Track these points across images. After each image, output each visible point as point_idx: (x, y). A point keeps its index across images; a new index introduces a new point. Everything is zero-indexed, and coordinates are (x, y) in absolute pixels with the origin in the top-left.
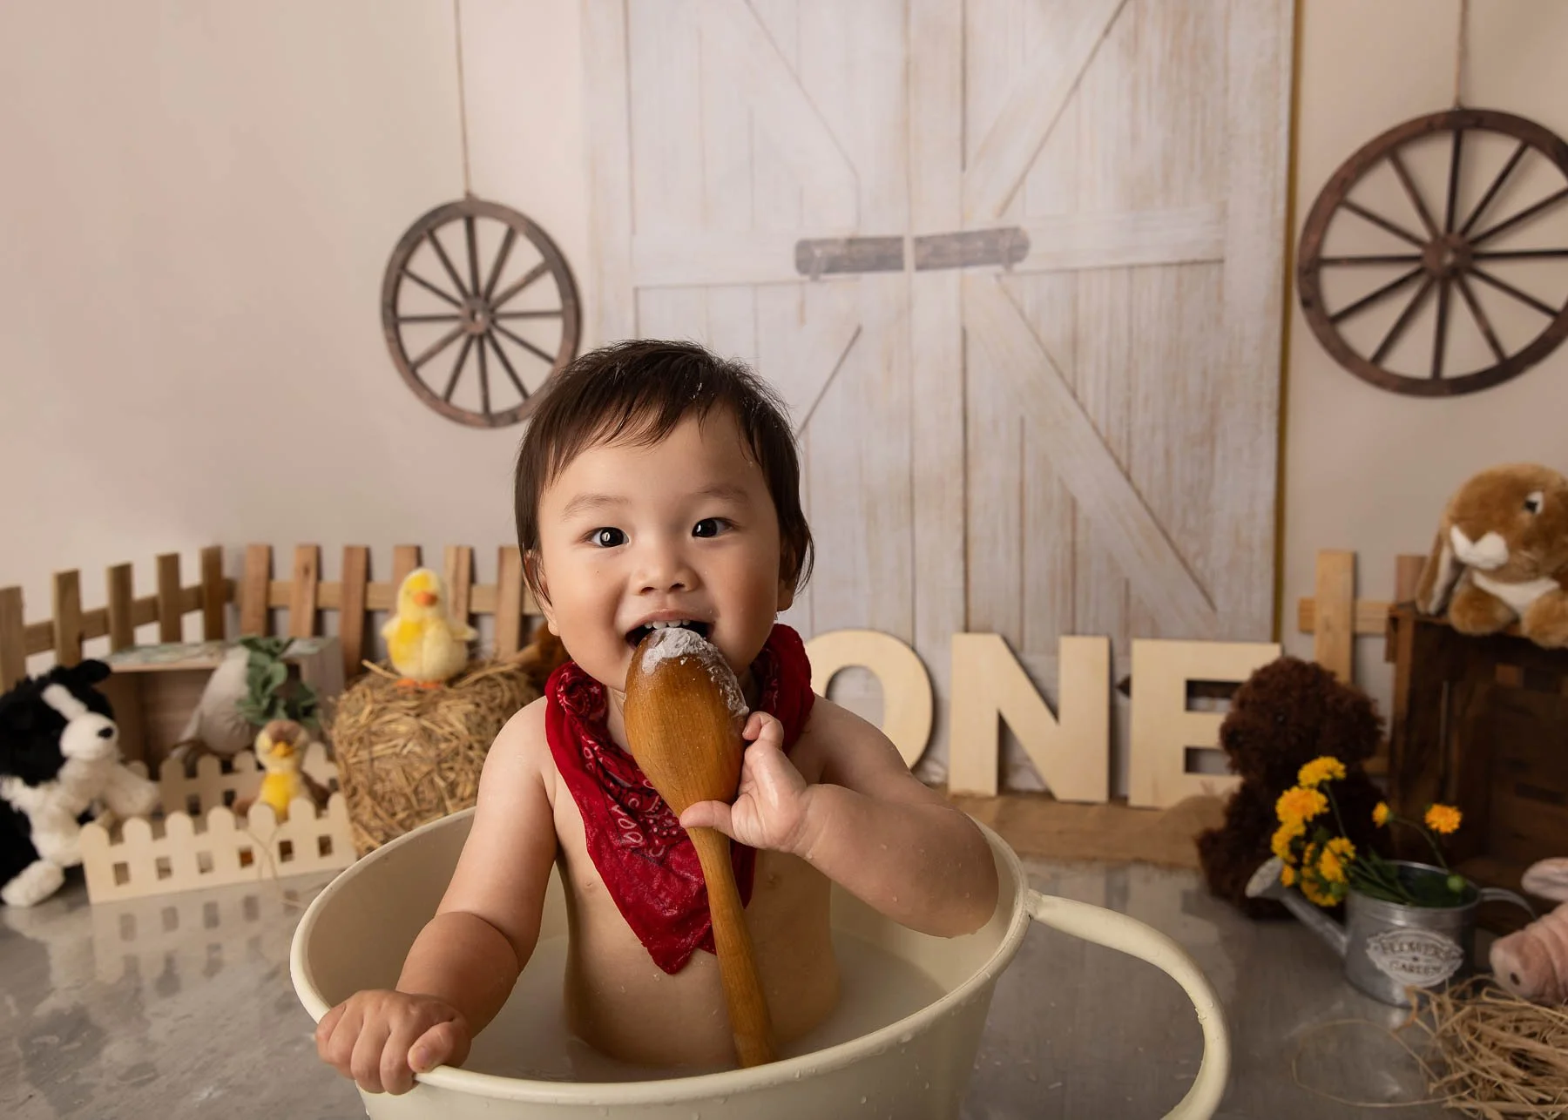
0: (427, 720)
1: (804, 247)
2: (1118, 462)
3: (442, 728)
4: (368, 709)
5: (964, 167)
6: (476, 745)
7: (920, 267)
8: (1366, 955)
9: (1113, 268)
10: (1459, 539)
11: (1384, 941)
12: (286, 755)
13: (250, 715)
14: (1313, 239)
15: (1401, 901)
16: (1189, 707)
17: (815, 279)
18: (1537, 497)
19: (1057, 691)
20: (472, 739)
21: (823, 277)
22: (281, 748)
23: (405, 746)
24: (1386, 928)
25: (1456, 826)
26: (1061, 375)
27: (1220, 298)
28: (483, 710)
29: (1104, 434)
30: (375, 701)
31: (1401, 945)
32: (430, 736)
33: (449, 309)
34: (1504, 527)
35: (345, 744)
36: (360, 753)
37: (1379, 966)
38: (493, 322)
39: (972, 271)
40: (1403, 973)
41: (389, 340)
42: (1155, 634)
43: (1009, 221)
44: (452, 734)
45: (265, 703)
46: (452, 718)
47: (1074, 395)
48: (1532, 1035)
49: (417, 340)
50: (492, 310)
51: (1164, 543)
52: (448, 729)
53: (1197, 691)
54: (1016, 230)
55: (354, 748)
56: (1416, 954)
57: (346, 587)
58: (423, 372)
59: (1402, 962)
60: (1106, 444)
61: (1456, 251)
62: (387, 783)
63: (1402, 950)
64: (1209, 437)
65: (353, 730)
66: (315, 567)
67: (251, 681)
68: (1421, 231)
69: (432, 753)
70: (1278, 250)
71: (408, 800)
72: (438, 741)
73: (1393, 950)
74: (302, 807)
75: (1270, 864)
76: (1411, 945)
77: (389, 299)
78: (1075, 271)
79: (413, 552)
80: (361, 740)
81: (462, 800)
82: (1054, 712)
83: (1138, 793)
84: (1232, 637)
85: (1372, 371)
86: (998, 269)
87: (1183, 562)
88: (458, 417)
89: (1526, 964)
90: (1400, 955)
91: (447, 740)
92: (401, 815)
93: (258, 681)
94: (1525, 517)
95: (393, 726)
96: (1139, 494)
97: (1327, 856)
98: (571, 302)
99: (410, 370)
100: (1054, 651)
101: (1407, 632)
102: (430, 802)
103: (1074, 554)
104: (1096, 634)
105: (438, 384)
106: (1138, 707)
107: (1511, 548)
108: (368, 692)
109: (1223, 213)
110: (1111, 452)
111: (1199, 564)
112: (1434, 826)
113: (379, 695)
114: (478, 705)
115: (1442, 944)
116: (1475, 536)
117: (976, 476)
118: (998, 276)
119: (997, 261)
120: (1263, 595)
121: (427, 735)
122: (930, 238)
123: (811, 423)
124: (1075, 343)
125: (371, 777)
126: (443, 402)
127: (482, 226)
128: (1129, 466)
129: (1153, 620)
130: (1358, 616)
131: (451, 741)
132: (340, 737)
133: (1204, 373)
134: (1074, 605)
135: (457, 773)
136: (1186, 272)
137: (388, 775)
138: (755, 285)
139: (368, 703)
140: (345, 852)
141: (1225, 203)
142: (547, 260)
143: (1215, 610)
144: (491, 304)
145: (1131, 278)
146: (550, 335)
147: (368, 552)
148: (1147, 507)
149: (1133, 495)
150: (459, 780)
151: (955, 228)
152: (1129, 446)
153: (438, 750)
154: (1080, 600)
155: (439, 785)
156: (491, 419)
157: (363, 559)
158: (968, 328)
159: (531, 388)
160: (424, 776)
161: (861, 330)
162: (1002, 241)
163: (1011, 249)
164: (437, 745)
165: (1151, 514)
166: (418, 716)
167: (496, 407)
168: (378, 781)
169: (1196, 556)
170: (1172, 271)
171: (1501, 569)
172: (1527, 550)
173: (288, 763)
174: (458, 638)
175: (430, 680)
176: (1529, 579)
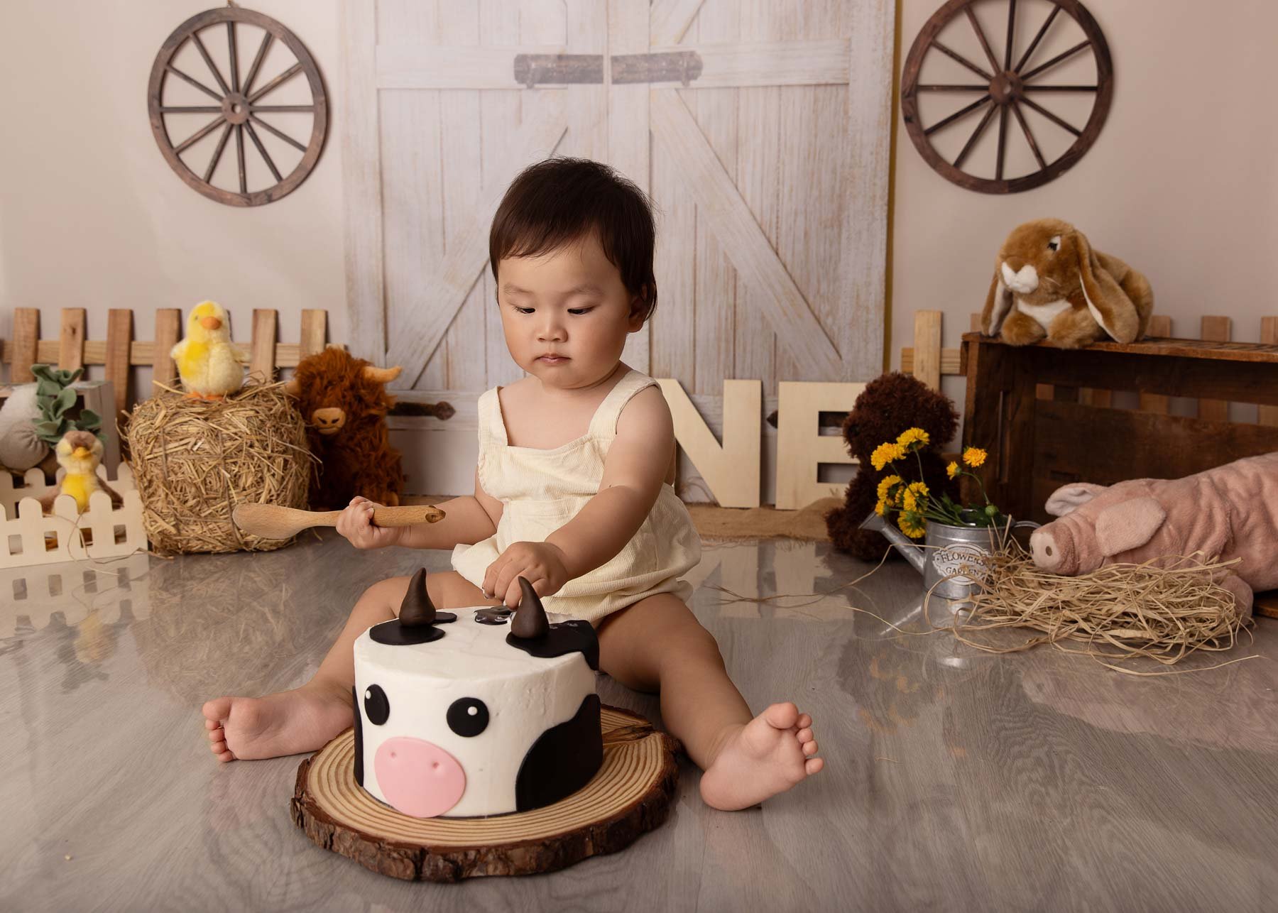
0: (213, 423)
1: (521, 60)
2: (769, 241)
3: (227, 429)
4: (163, 413)
5: (651, 2)
6: (256, 444)
7: (616, 81)
9: (766, 87)
10: (1007, 270)
11: (942, 554)
12: (85, 457)
13: (43, 432)
14: (913, 69)
16: (820, 433)
17: (530, 87)
18: (1057, 240)
19: (722, 424)
20: (254, 438)
21: (537, 86)
22: (80, 451)
23: (195, 444)
25: (983, 462)
26: (726, 171)
27: (846, 112)
28: (262, 416)
29: (759, 218)
30: (167, 408)
31: (953, 555)
32: (217, 436)
33: (215, 103)
34: (1035, 260)
35: (143, 443)
36: (155, 450)
37: (940, 572)
38: (251, 113)
39: (656, 86)
41: (154, 127)
42: (796, 378)
43: (685, 47)
44: (236, 434)
45: (58, 422)
46: (235, 420)
47: (736, 187)
49: (180, 128)
50: (251, 104)
51: (805, 305)
52: (234, 430)
53: (827, 420)
54: (692, 54)
55: (151, 446)
56: (964, 561)
57: (112, 345)
58: (182, 156)
60: (760, 227)
61: (1012, 84)
62: (179, 475)
63: (954, 558)
64: (837, 221)
65: (150, 431)
66: (81, 329)
67: (42, 406)
68: (989, 68)
69: (218, 450)
70: (888, 78)
71: (198, 488)
72: (223, 441)
73: (949, 560)
74: (101, 501)
76: (959, 555)
77: (156, 91)
78: (738, 88)
79: (176, 313)
80: (157, 438)
81: (244, 489)
82: (719, 439)
83: (782, 499)
84: (853, 379)
85: (954, 173)
86: (678, 84)
87: (818, 320)
88: (218, 197)
89: (1057, 540)
90: (953, 562)
91: (231, 439)
92: (191, 502)
93: (51, 405)
94: (1050, 252)
95: (185, 427)
96: (785, 266)
98: (323, 98)
99: (174, 154)
100: (719, 393)
101: (974, 351)
102: (216, 491)
103: (735, 313)
104: (751, 378)
105: (200, 170)
106: (783, 435)
107: (1040, 276)
108: (160, 402)
109: (848, 47)
110: (764, 233)
111: (830, 321)
112: (970, 463)
113: (173, 404)
114: (257, 412)
115: (979, 553)
116: (1017, 269)
118: (677, 90)
119: (677, 79)
120: (875, 347)
121: (215, 434)
122: (624, 57)
124: (737, 145)
125: (165, 469)
126: (204, 183)
127: (243, 30)
128: (777, 244)
129: (795, 367)
130: (944, 360)
131: (236, 439)
132: (138, 437)
133: (834, 171)
134: (734, 355)
135: (240, 467)
136: (820, 91)
137: (180, 468)
138: (480, 90)
139: (161, 409)
140: (137, 540)
141: (850, 40)
142: (300, 62)
143: (840, 357)
144: (250, 100)
145: (780, 95)
146: (302, 127)
147: (132, 313)
148: (790, 276)
149: (780, 267)
150: (242, 472)
151: (644, 50)
152: (777, 228)
153: (224, 447)
154: (739, 351)
155: (224, 477)
156: (248, 199)
157: (127, 321)
158: (652, 129)
159: (286, 171)
160: (212, 469)
161: (568, 131)
162: (681, 63)
163: (688, 69)
164: (223, 443)
165: (794, 282)
166: (206, 419)
167: (252, 188)
168: (171, 473)
169: (827, 315)
170: (810, 91)
171: (1034, 292)
172: (1051, 277)
173: (86, 465)
174: (238, 359)
175: (214, 393)
176: (1052, 301)
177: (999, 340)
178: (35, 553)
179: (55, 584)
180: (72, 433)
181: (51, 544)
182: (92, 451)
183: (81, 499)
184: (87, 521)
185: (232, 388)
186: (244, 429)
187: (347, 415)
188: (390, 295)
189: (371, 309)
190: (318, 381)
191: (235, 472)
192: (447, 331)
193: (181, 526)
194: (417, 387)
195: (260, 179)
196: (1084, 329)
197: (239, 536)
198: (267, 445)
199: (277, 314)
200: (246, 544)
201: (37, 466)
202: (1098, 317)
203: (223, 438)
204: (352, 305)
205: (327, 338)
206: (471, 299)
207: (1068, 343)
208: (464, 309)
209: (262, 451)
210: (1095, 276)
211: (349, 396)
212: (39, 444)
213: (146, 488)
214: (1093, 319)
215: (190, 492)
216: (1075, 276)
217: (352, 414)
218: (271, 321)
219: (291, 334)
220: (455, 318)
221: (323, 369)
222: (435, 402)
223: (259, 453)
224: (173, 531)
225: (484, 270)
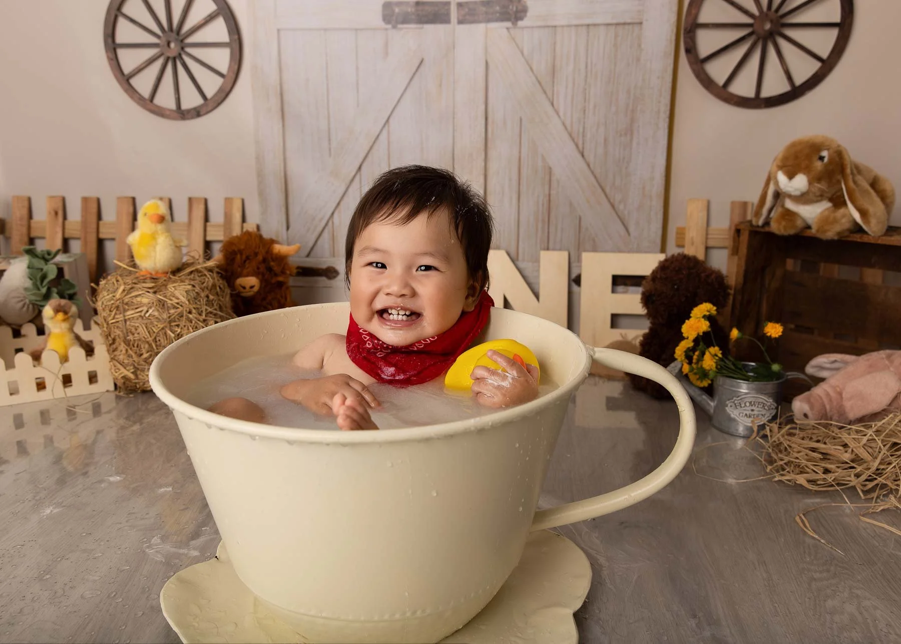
0: (160, 295)
1: (388, 6)
2: (577, 146)
3: (171, 300)
4: (122, 288)
6: (194, 311)
7: (460, 22)
8: (725, 411)
9: (577, 26)
10: (782, 178)
11: (736, 402)
12: (64, 320)
13: (33, 298)
14: (694, 12)
15: (747, 379)
16: (613, 291)
17: (394, 27)
18: (825, 153)
19: (538, 284)
20: (191, 307)
21: (400, 26)
22: (60, 316)
23: (147, 311)
24: (737, 394)
25: (780, 334)
26: (545, 92)
27: (639, 45)
28: (197, 289)
29: (569, 128)
30: (125, 284)
31: (745, 403)
32: (163, 305)
33: (153, 40)
34: (807, 170)
35: (108, 311)
36: (116, 316)
37: (732, 416)
38: (182, 48)
39: (493, 25)
40: (746, 419)
41: (110, 59)
42: (595, 249)
44: (178, 303)
45: (44, 290)
46: (177, 293)
47: (552, 104)
48: (818, 441)
49: (129, 60)
50: (182, 41)
51: (603, 195)
52: (177, 301)
53: (619, 281)
55: (113, 313)
56: (753, 408)
57: (84, 223)
58: (133, 81)
59: (745, 412)
60: (570, 135)
61: (772, 21)
62: (136, 335)
63: (745, 406)
64: (629, 131)
65: (112, 302)
66: (61, 211)
67: (31, 277)
68: (754, 10)
69: (165, 316)
70: (674, 18)
71: (150, 345)
72: (168, 309)
73: (741, 407)
74: (77, 353)
76: (750, 403)
77: (110, 31)
78: (555, 27)
79: (131, 200)
80: (117, 307)
82: (537, 296)
84: (639, 250)
85: (723, 93)
86: (508, 24)
87: (613, 206)
88: (160, 112)
89: (812, 408)
90: (744, 409)
91: (175, 307)
92: (145, 355)
93: (37, 276)
94: (818, 165)
95: (139, 299)
96: (589, 165)
97: (707, 356)
98: (236, 37)
99: (125, 80)
100: (537, 260)
101: (745, 237)
103: (550, 200)
104: (560, 250)
105: (146, 92)
106: (585, 292)
107: (810, 183)
108: (119, 278)
110: (573, 140)
111: (621, 207)
112: (769, 334)
113: (129, 280)
114: (194, 286)
115: (766, 401)
116: (791, 176)
117: (492, 154)
118: (508, 29)
119: (508, 20)
120: (657, 226)
121: (162, 304)
122: (467, 3)
123: (391, 120)
124: (553, 72)
125: (125, 331)
126: (148, 102)
128: (583, 148)
129: (594, 241)
130: (710, 236)
131: (178, 308)
132: (103, 306)
133: (628, 92)
134: (548, 232)
135: (181, 328)
136: (620, 29)
137: (136, 330)
138: (356, 30)
139: (120, 285)
140: (105, 384)
142: (219, 9)
143: (629, 234)
144: (181, 38)
145: (588, 32)
146: (221, 59)
147: (98, 201)
148: (593, 173)
149: (585, 166)
150: (183, 332)
152: (583, 136)
153: (169, 313)
154: (552, 229)
155: (170, 336)
156: (182, 114)
157: (95, 206)
158: (489, 61)
159: (209, 94)
160: (160, 330)
161: (424, 61)
162: (511, 7)
163: (517, 12)
164: (168, 311)
165: (595, 177)
166: (155, 292)
167: (185, 106)
168: (129, 334)
169: (620, 202)
170: (612, 28)
171: (803, 195)
172: (818, 183)
173: (65, 326)
174: (178, 245)
175: (160, 271)
176: (817, 201)
177: (767, 229)
178: (29, 394)
179: (45, 416)
180: (55, 301)
181: (41, 386)
182: (70, 314)
183: (61, 351)
184: (67, 369)
185: (175, 267)
186: (183, 299)
187: (261, 282)
188: (291, 187)
189: (276, 197)
190: (239, 256)
191: (178, 332)
192: (333, 214)
193: (139, 372)
194: (312, 254)
195: (191, 99)
196: (844, 224)
198: (202, 311)
199: (206, 201)
201: (31, 321)
202: (857, 216)
203: (168, 307)
204: (262, 194)
205: (244, 220)
206: (350, 190)
207: (830, 234)
208: (345, 198)
209: (198, 316)
210: (855, 182)
211: (262, 268)
212: (31, 306)
213: (111, 345)
214: (851, 215)
215: (144, 348)
216: (839, 182)
217: (264, 281)
218: (202, 207)
219: (217, 216)
220: (339, 204)
221: (242, 247)
222: (324, 266)
223: (196, 318)
224: (132, 376)
225: (360, 168)
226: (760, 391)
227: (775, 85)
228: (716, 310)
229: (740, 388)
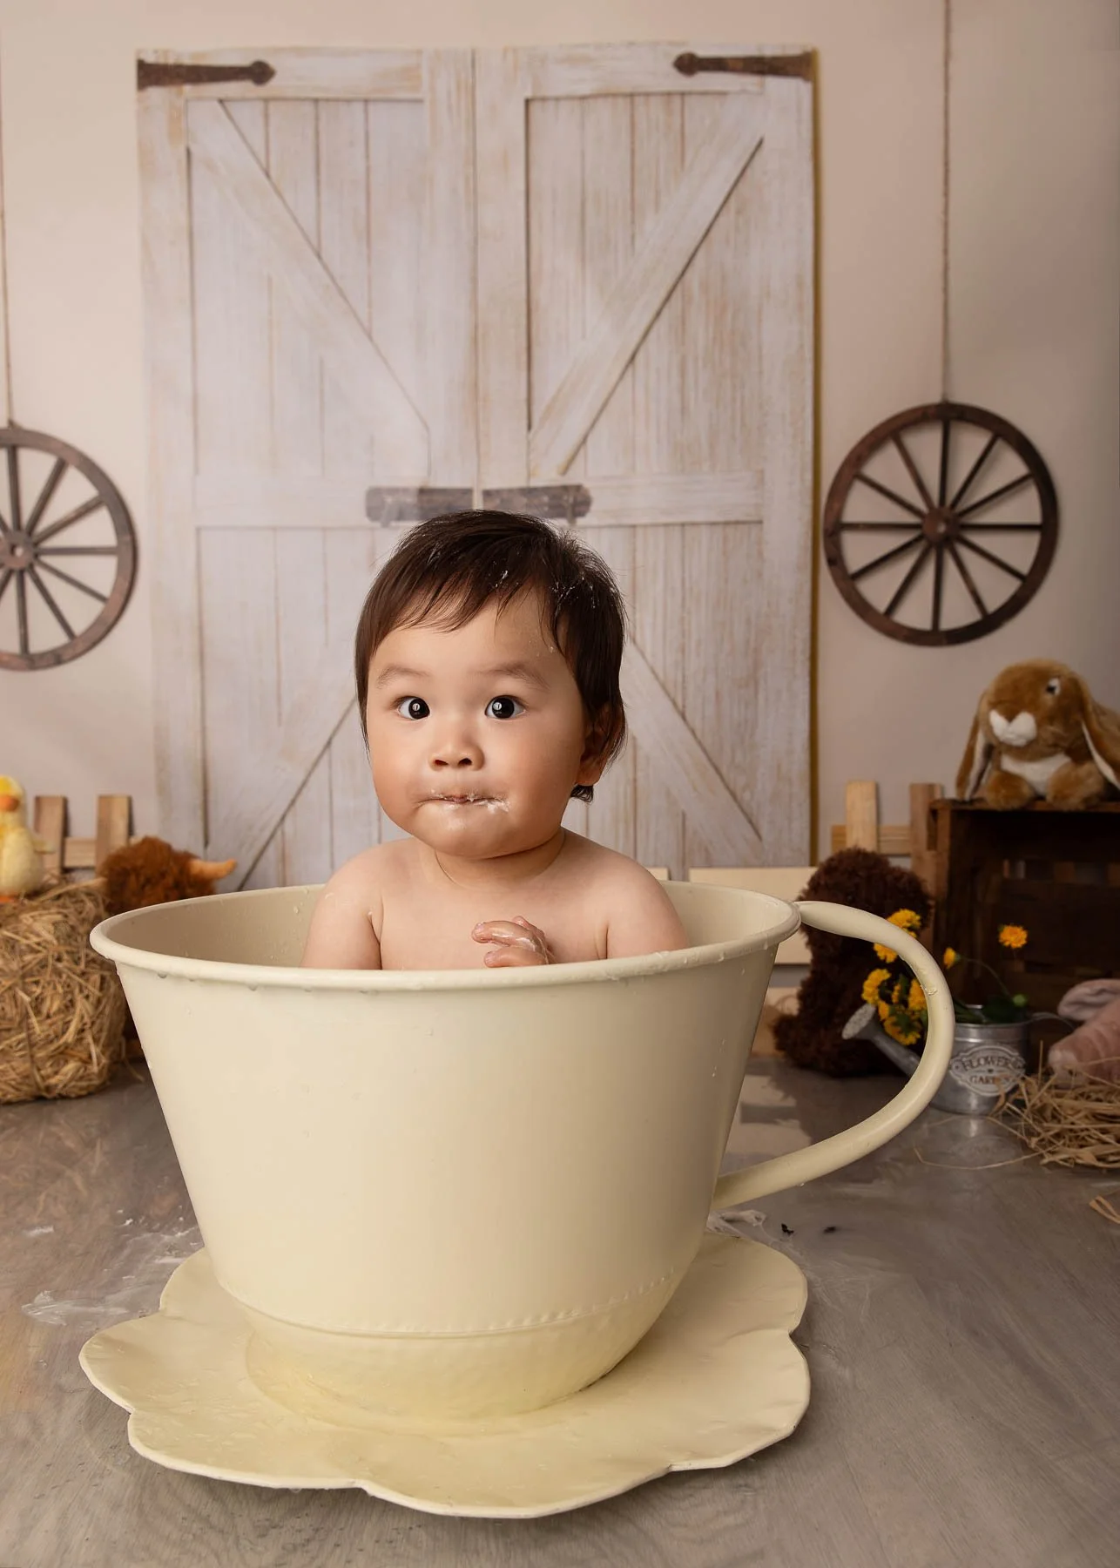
0: (8, 930)
1: (374, 494)
2: (674, 703)
3: (27, 938)
5: (529, 427)
6: (65, 957)
9: (666, 525)
10: (997, 720)
11: (964, 1059)
14: (836, 506)
17: (386, 525)
18: (1055, 683)
20: (62, 949)
21: (394, 524)
25: (1024, 942)
27: (760, 554)
28: (73, 920)
29: (661, 675)
31: (979, 1060)
32: (13, 947)
34: (1032, 707)
37: (960, 1083)
38: (36, 556)
40: (981, 1086)
42: (709, 863)
43: (572, 479)
44: (39, 944)
46: (38, 927)
50: (36, 544)
51: (718, 780)
52: (36, 939)
54: (578, 488)
56: (991, 1067)
59: (979, 1075)
60: (663, 687)
61: (947, 521)
63: (979, 1064)
64: (752, 680)
68: (920, 504)
69: (15, 966)
70: (807, 515)
72: (22, 954)
73: (973, 1067)
75: (860, 1011)
76: (986, 1059)
78: (634, 527)
81: (48, 1017)
84: (776, 864)
85: (884, 623)
87: (733, 795)
89: (1080, 1057)
90: (977, 1069)
91: (33, 951)
94: (1048, 699)
96: (693, 732)
97: (915, 990)
98: (128, 538)
101: (945, 821)
102: (11, 1020)
104: (655, 865)
107: (1039, 725)
109: (760, 481)
110: (668, 693)
111: (747, 796)
112: (1007, 944)
114: (66, 916)
115: (1010, 1055)
116: (1010, 716)
119: (561, 517)
120: (803, 823)
121: (11, 946)
122: (498, 492)
127: (26, 457)
128: (684, 706)
129: (707, 850)
130: (882, 838)
131: (39, 952)
133: (748, 622)
134: (635, 838)
135: (43, 987)
136: (730, 530)
138: (324, 529)
141: (762, 472)
142: (101, 494)
143: (760, 837)
144: (35, 539)
145: (684, 534)
146: (102, 574)
148: (700, 743)
149: (688, 735)
150: (45, 994)
151: (520, 483)
152: (684, 688)
153: (23, 961)
154: (641, 835)
155: (22, 1000)
156: (30, 661)
159: (79, 627)
160: (6, 991)
162: (565, 498)
163: (575, 504)
164: (21, 956)
165: (704, 750)
167: (36, 646)
169: (745, 789)
170: (719, 529)
171: (1031, 743)
172: (1051, 724)
175: (7, 893)
176: (1051, 755)
177: (977, 805)
185: (30, 887)
186: (50, 937)
188: (212, 776)
189: (187, 793)
190: (133, 878)
191: (36, 994)
192: (283, 819)
195: (47, 636)
196: (1092, 787)
197: (38, 1079)
198: (79, 958)
199: (65, 802)
200: (48, 1089)
202: (1109, 773)
203: (21, 951)
204: (163, 790)
205: (131, 831)
206: (312, 777)
207: (1074, 802)
208: (303, 790)
209: (74, 966)
210: (1100, 724)
214: (1100, 773)
216: (1078, 725)
218: (59, 811)
219: (84, 825)
220: (293, 802)
223: (70, 969)
225: (329, 743)
226: (998, 1039)
227: (959, 612)
228: (921, 920)
229: (968, 1036)
